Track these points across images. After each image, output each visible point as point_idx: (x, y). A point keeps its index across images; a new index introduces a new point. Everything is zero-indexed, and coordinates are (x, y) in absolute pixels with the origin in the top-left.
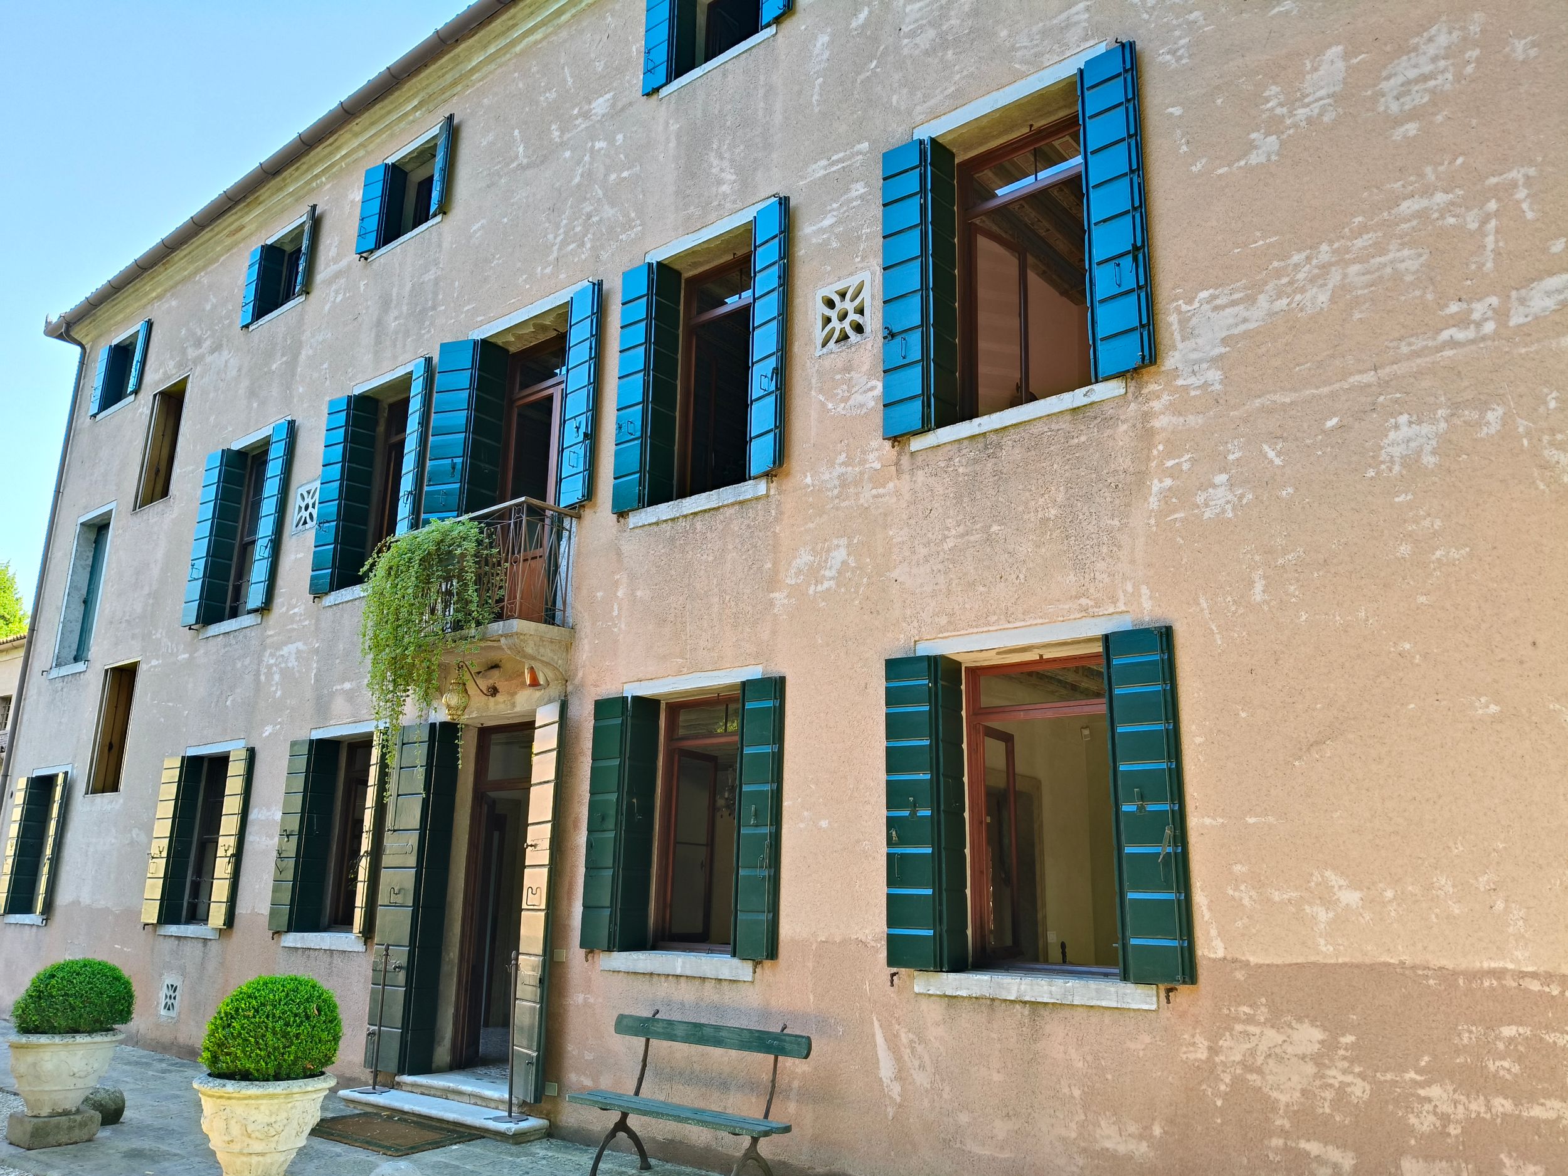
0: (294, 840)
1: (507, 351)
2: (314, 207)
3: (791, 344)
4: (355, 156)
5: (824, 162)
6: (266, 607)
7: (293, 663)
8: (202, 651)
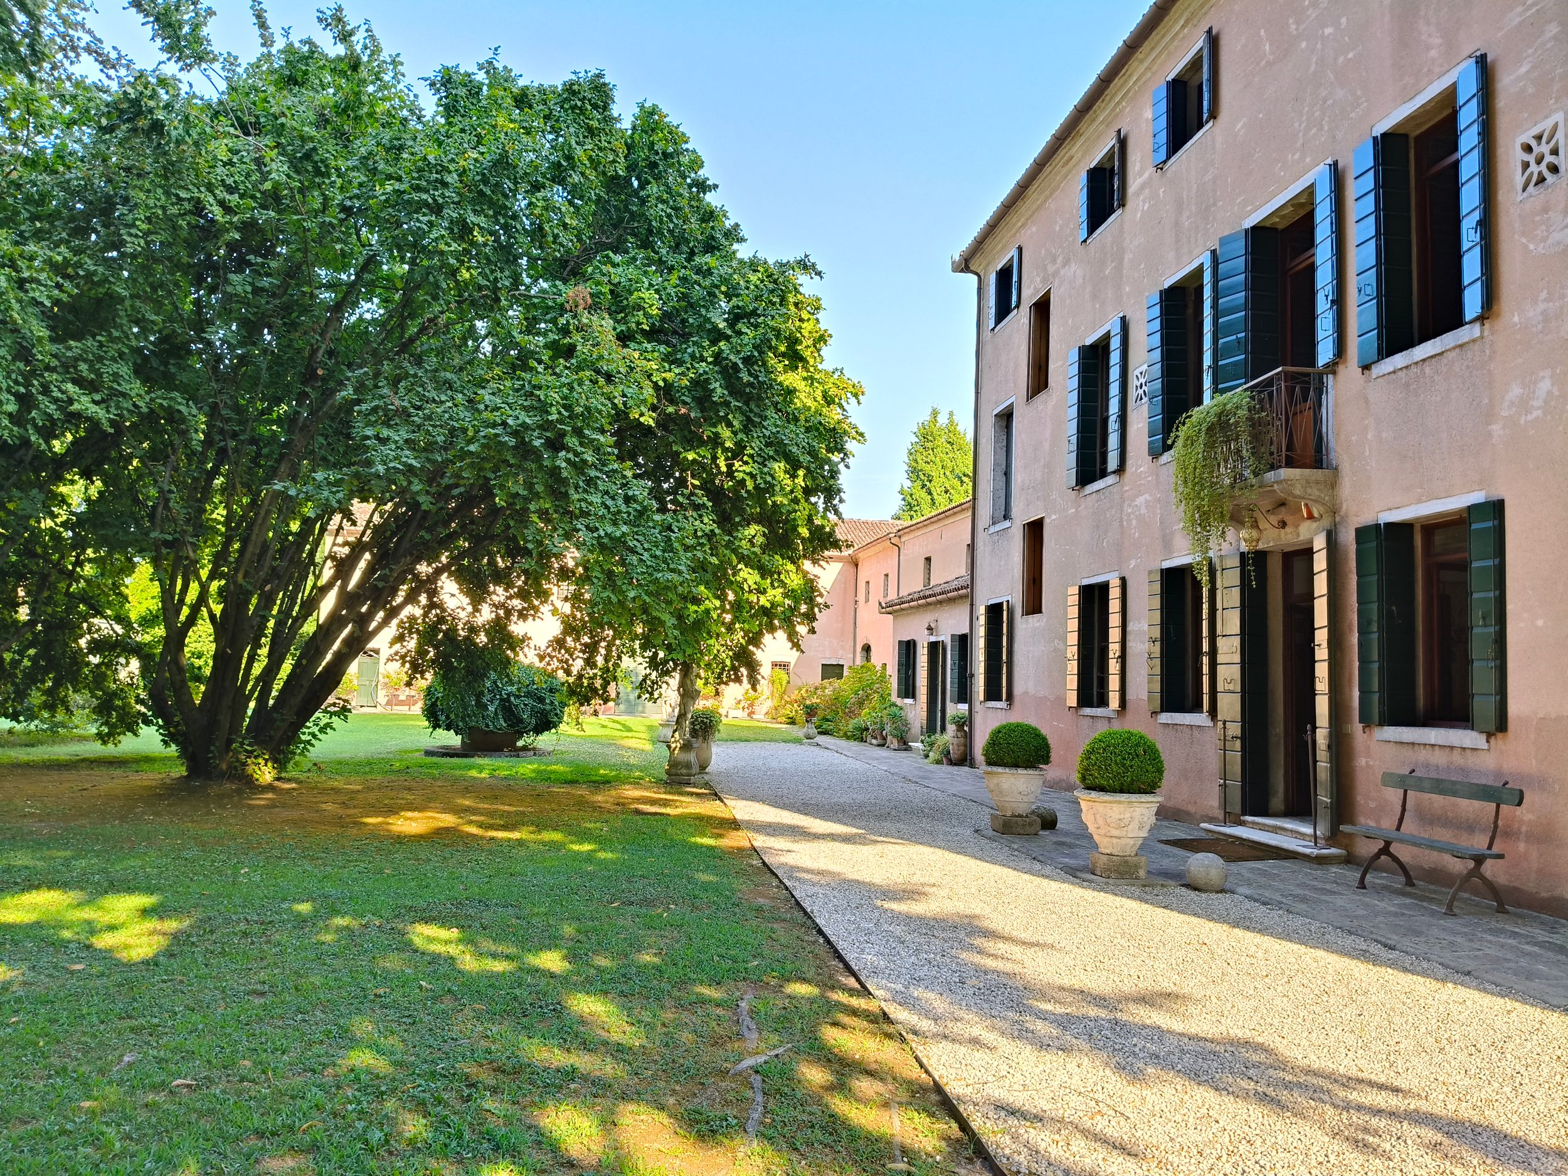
0: (1158, 644)
1: (1276, 229)
2: (1119, 131)
3: (1496, 194)
4: (1144, 79)
5: (1520, 9)
6: (1121, 469)
7: (1143, 511)
8: (1083, 506)
